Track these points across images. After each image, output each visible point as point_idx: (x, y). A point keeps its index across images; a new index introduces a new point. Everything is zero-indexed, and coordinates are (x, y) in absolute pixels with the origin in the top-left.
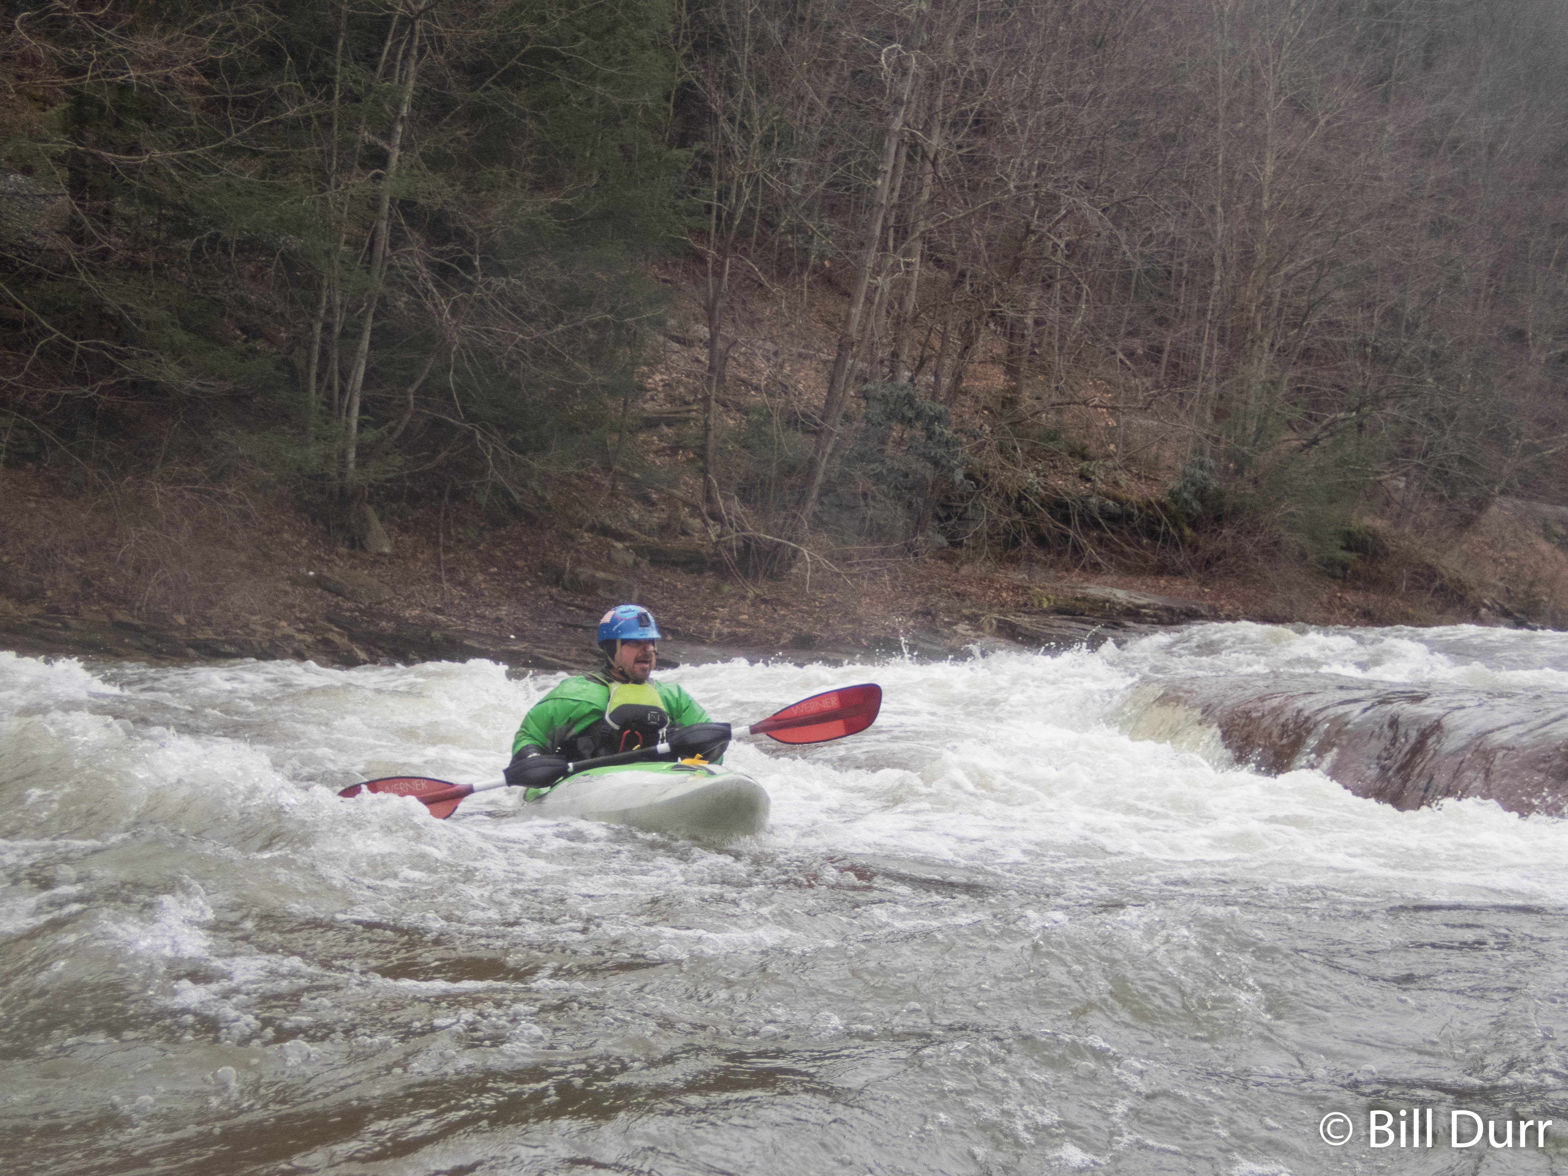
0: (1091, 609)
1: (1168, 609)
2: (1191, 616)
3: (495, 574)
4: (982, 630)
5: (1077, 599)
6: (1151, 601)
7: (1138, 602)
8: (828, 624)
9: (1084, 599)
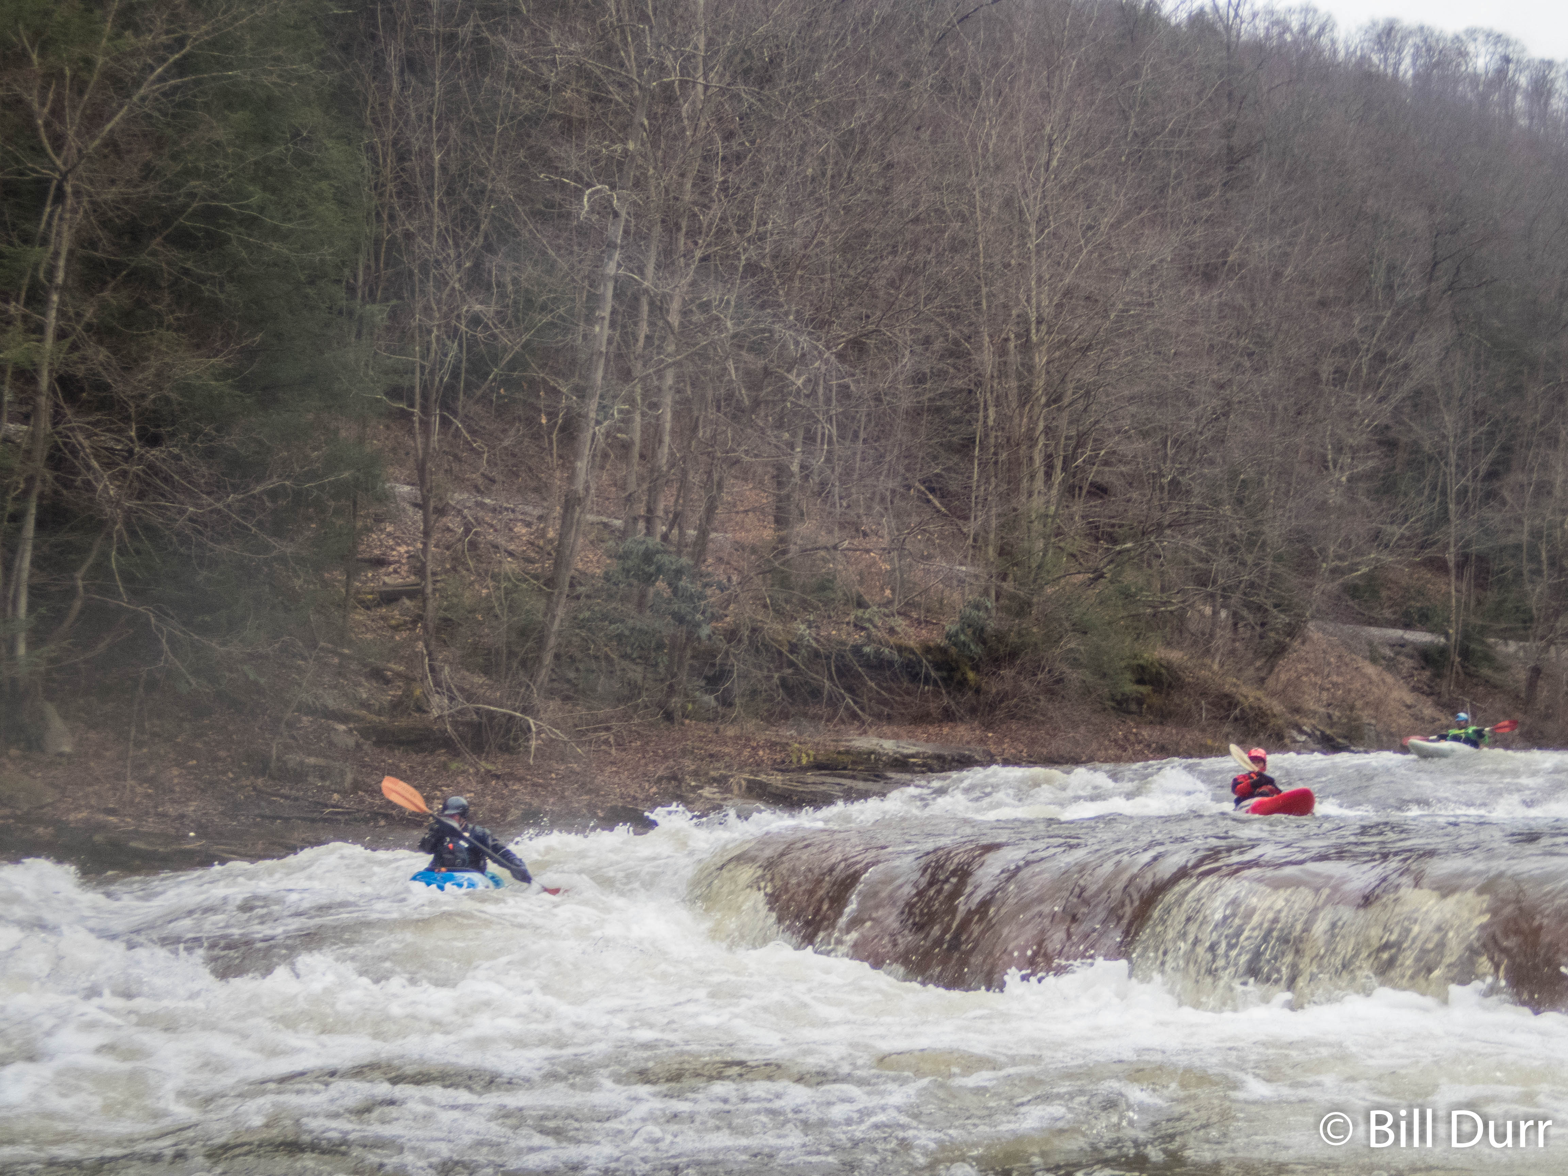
0: (854, 763)
1: (939, 757)
2: (964, 762)
3: (192, 767)
4: (731, 792)
5: (839, 753)
6: (921, 750)
7: (905, 751)
8: (563, 797)
9: (847, 752)
